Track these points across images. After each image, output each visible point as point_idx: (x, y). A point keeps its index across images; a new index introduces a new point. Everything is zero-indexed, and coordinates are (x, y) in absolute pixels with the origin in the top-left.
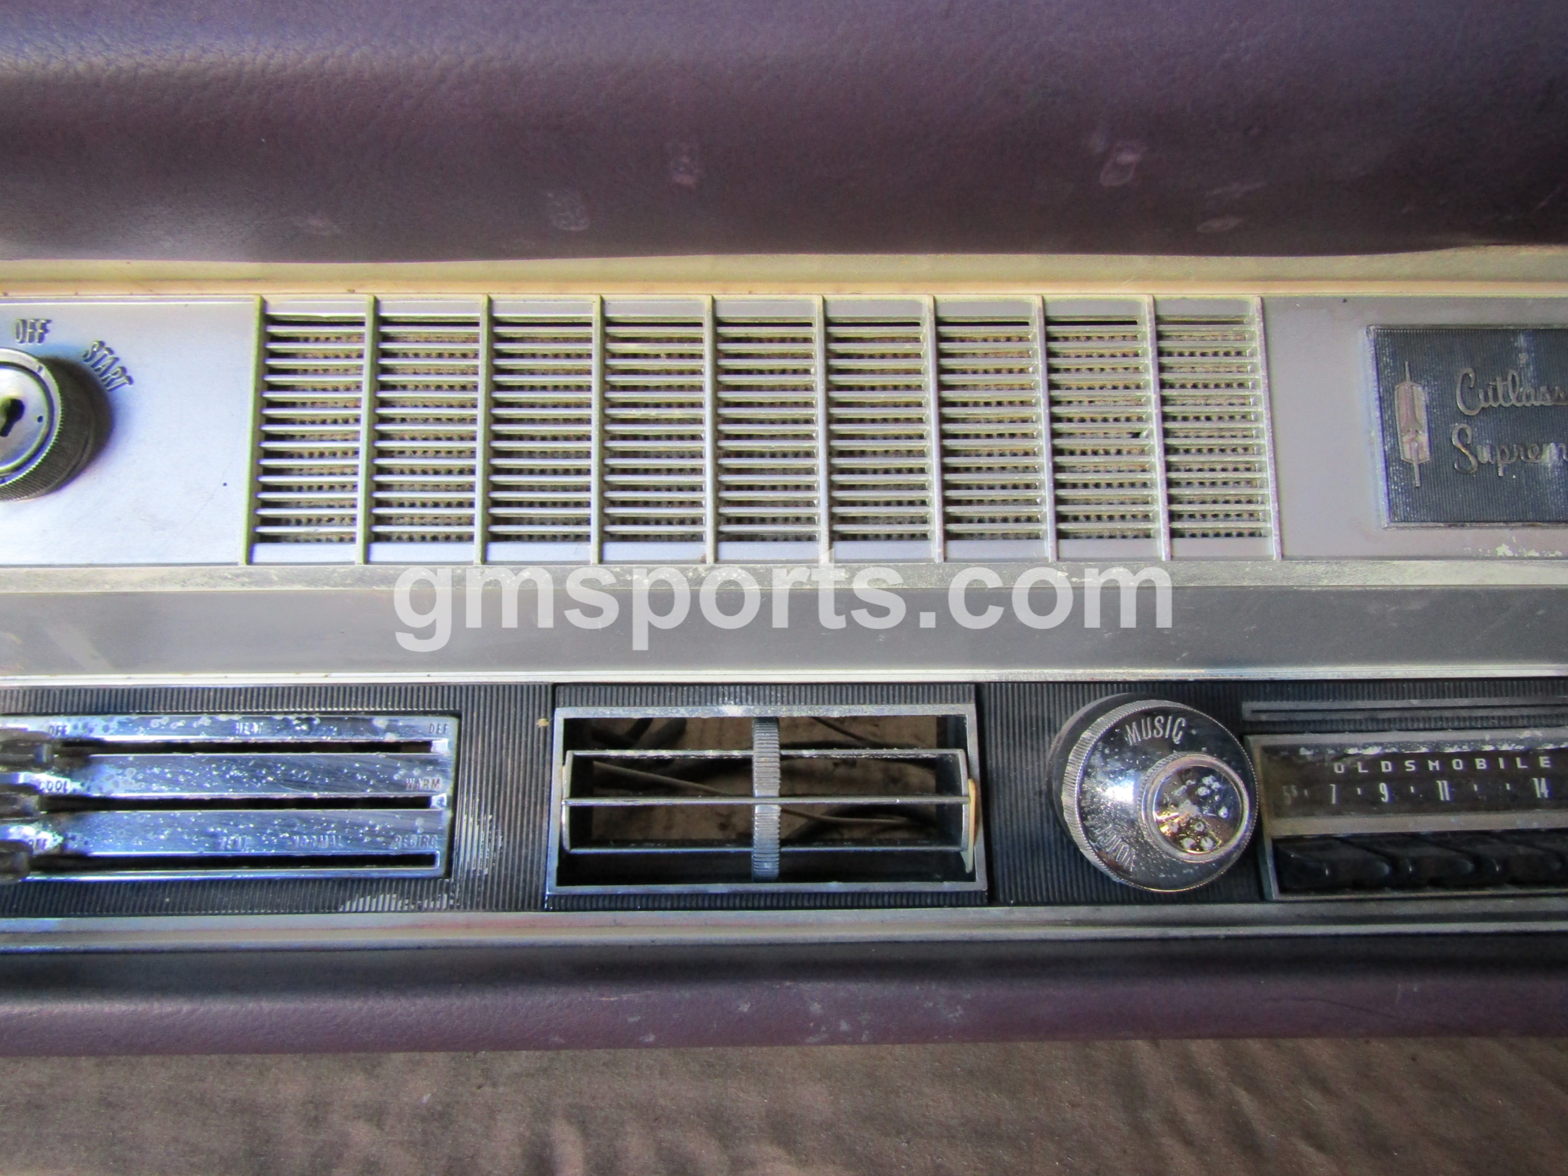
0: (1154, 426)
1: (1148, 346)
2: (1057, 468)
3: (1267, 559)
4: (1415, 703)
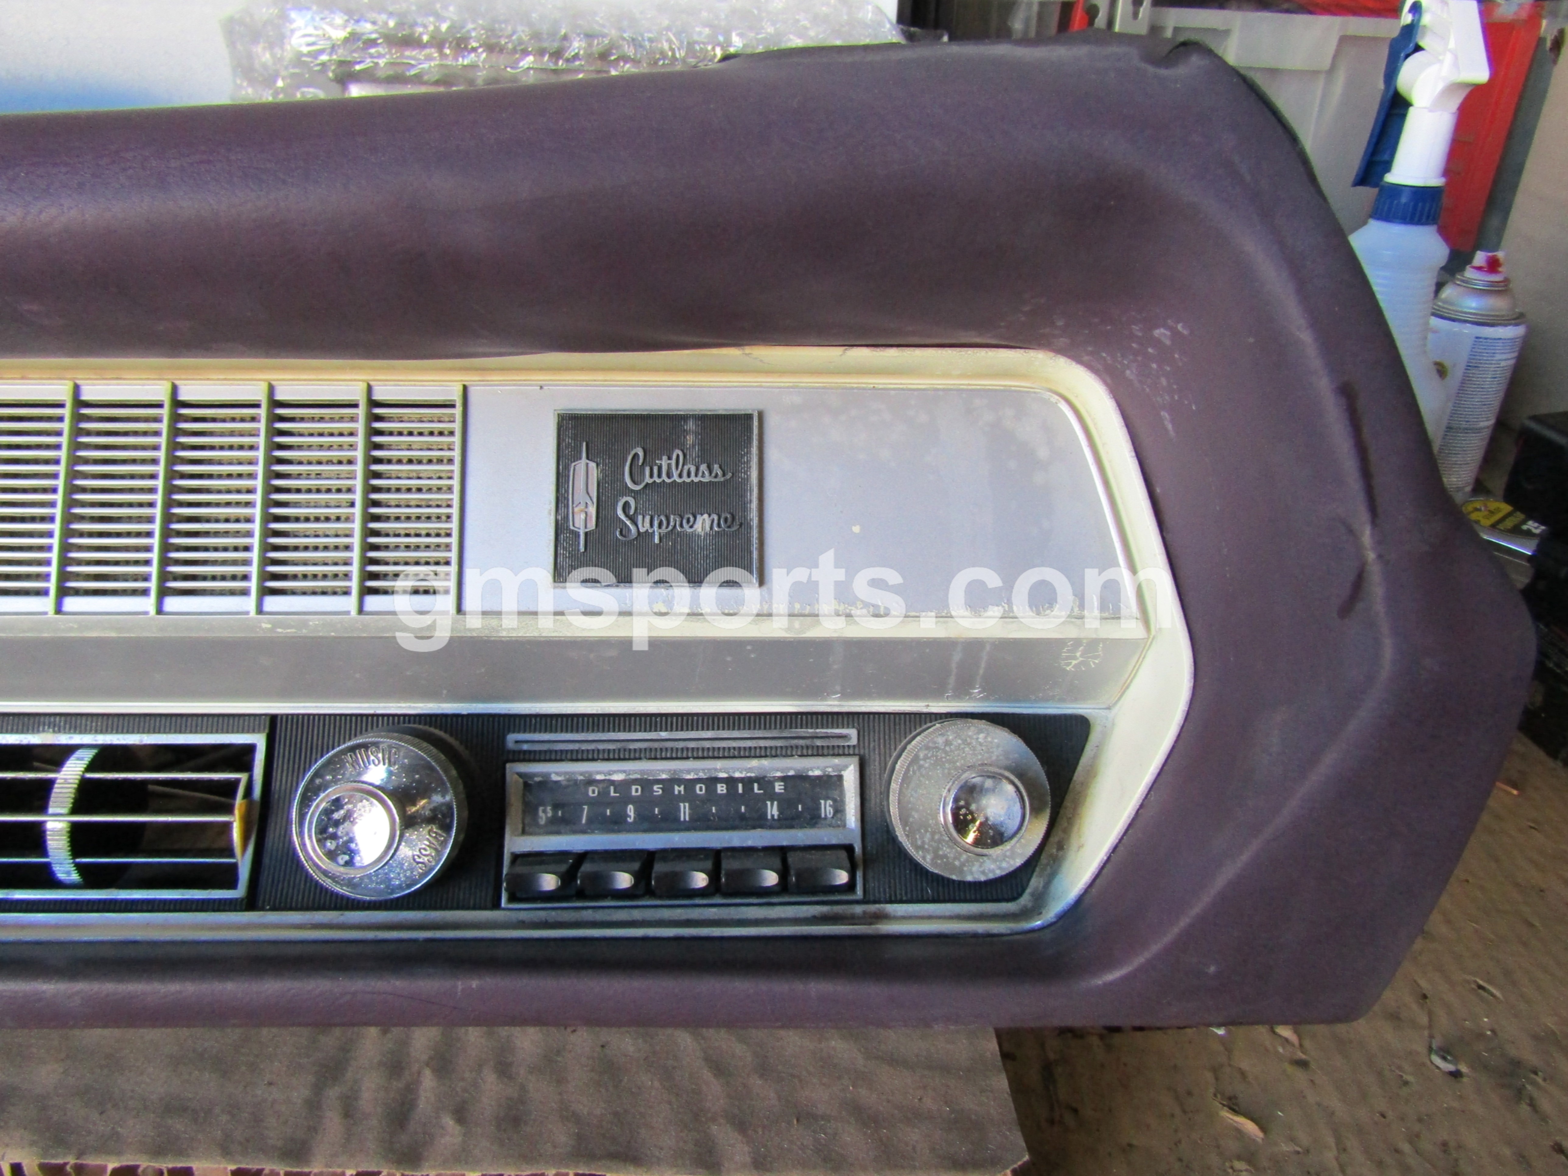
1: (360, 427)
2: (267, 533)
4: (664, 735)
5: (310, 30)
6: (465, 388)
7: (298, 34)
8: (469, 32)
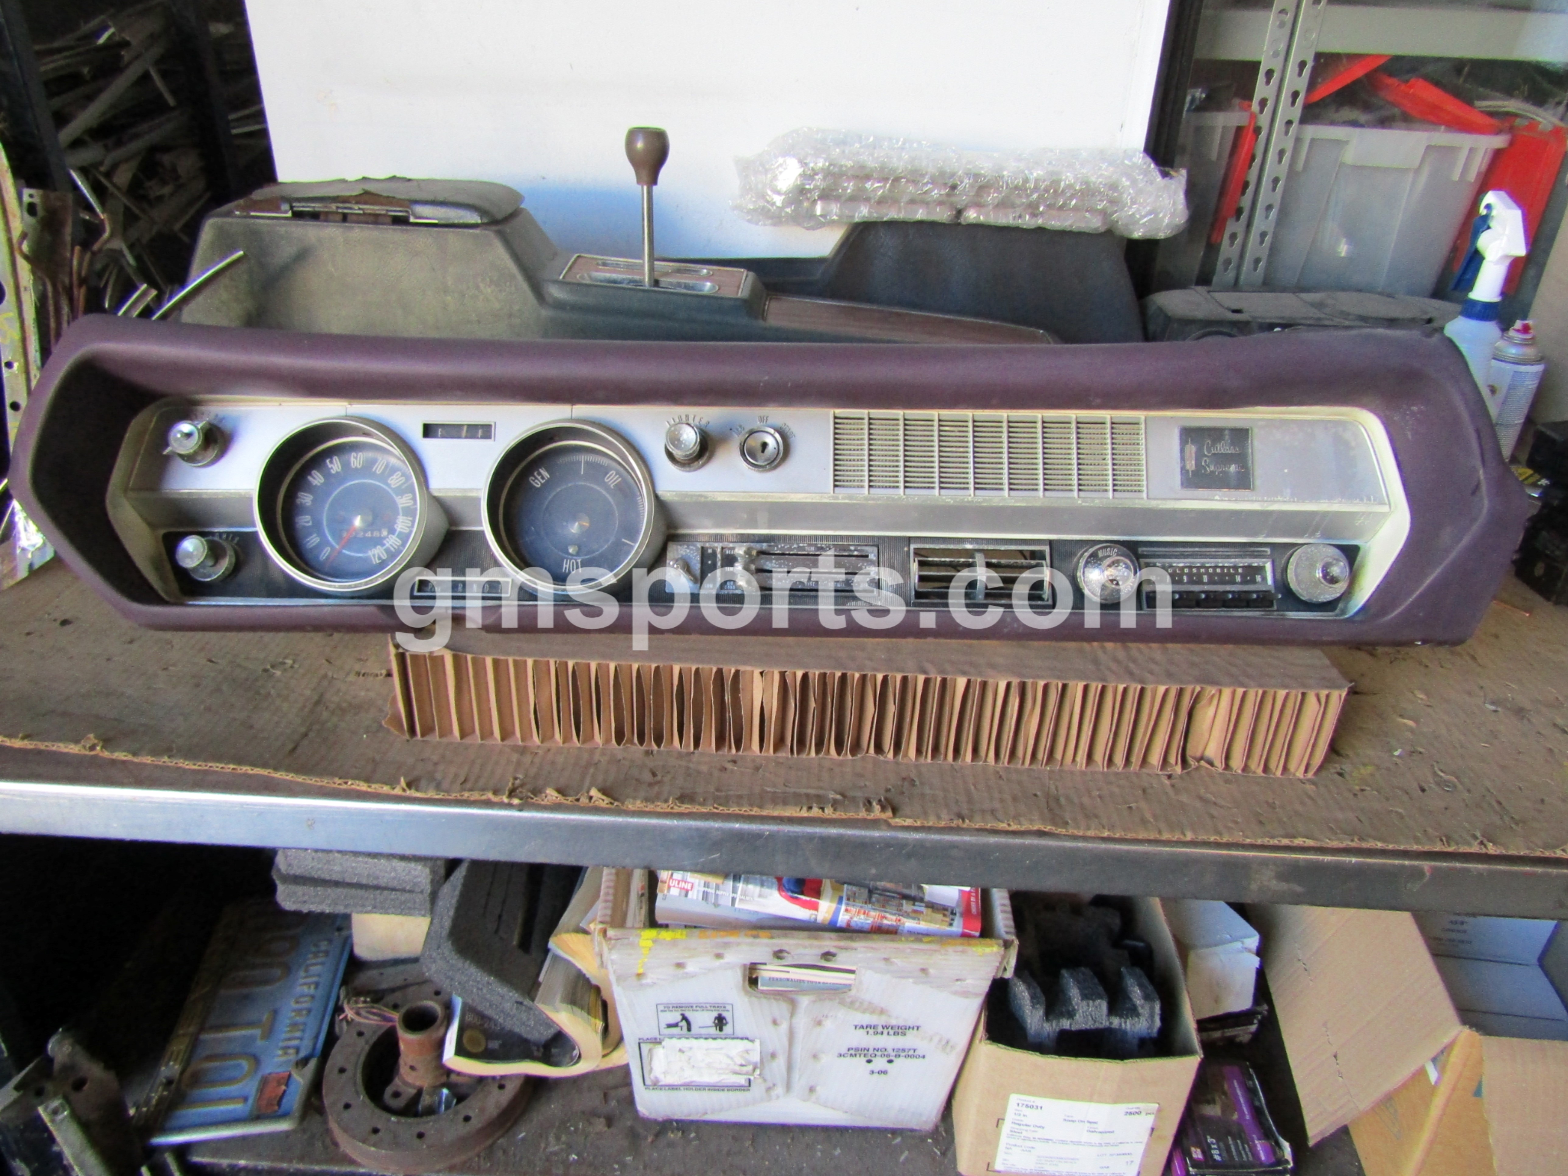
0: (1109, 457)
1: (1108, 431)
2: (1079, 469)
3: (1142, 499)
4: (1197, 549)
6: (1146, 418)
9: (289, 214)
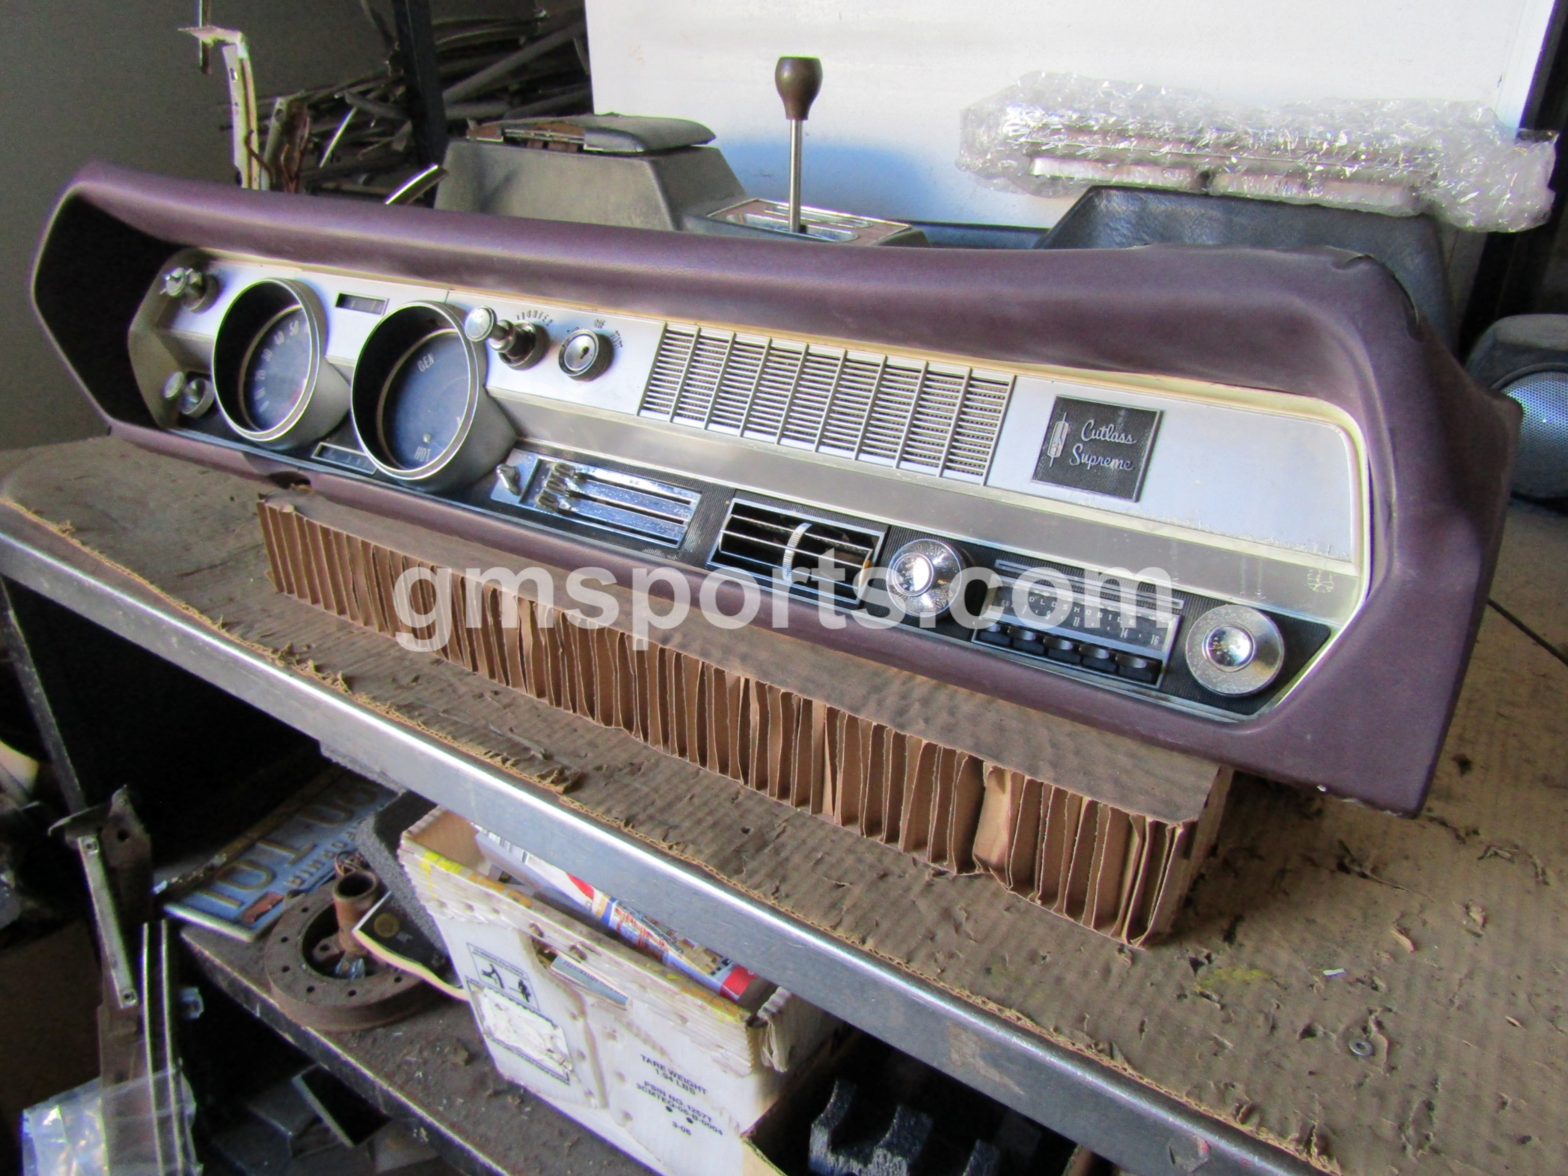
0: (953, 422)
1: (963, 388)
2: (911, 432)
3: (978, 484)
5: (1018, 121)
6: (1016, 377)
7: (1009, 123)
8: (1127, 125)
9: (501, 140)
